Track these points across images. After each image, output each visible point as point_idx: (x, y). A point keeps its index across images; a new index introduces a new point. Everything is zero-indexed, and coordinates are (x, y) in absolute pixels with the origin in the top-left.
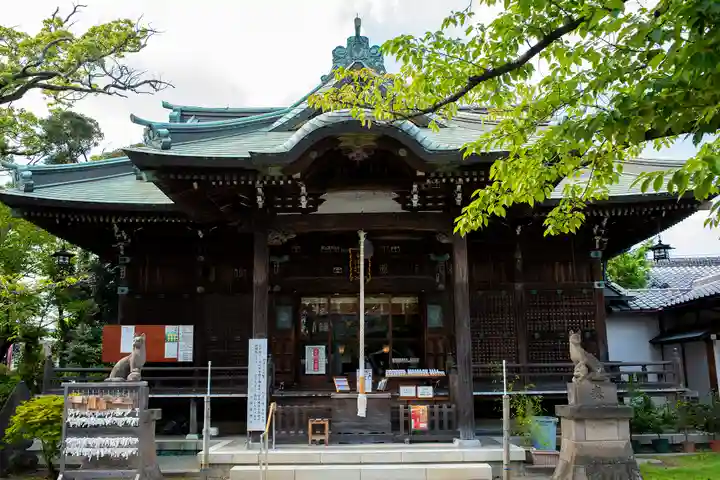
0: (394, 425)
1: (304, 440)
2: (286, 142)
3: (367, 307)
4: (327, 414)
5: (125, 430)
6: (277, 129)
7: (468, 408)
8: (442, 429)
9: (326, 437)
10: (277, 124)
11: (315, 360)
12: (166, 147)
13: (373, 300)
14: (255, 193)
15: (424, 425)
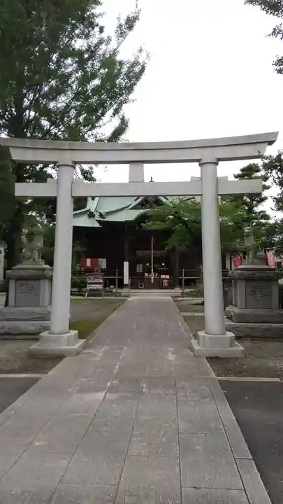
0: (159, 285)
1: (137, 288)
2: (131, 215)
3: (154, 254)
4: (143, 282)
5: (100, 283)
6: (131, 209)
7: (177, 282)
8: (171, 286)
9: (143, 287)
10: (130, 207)
11: (139, 268)
12: (105, 218)
13: (156, 252)
14: (124, 227)
15: (166, 285)
